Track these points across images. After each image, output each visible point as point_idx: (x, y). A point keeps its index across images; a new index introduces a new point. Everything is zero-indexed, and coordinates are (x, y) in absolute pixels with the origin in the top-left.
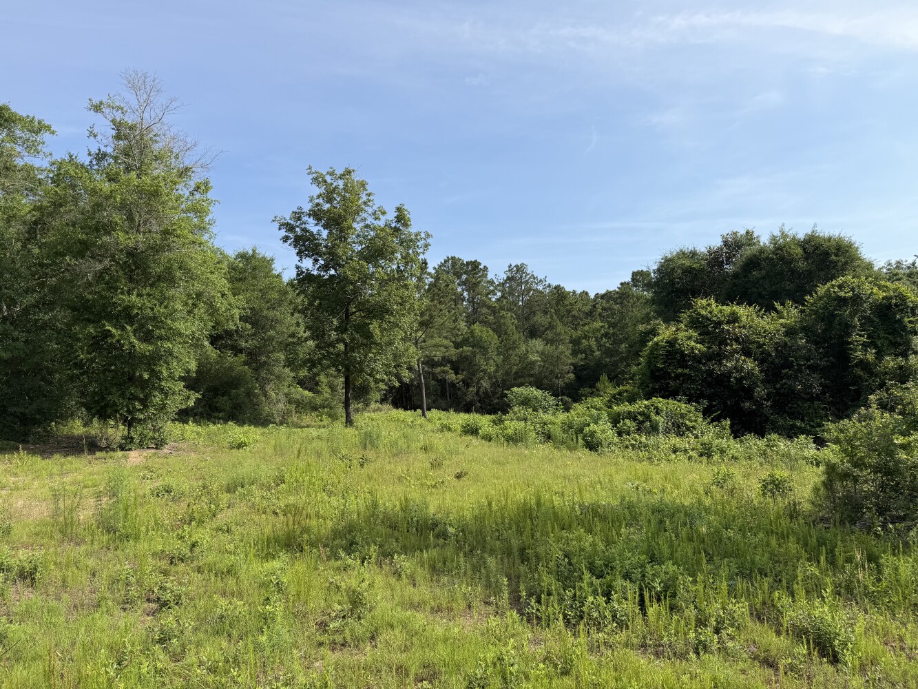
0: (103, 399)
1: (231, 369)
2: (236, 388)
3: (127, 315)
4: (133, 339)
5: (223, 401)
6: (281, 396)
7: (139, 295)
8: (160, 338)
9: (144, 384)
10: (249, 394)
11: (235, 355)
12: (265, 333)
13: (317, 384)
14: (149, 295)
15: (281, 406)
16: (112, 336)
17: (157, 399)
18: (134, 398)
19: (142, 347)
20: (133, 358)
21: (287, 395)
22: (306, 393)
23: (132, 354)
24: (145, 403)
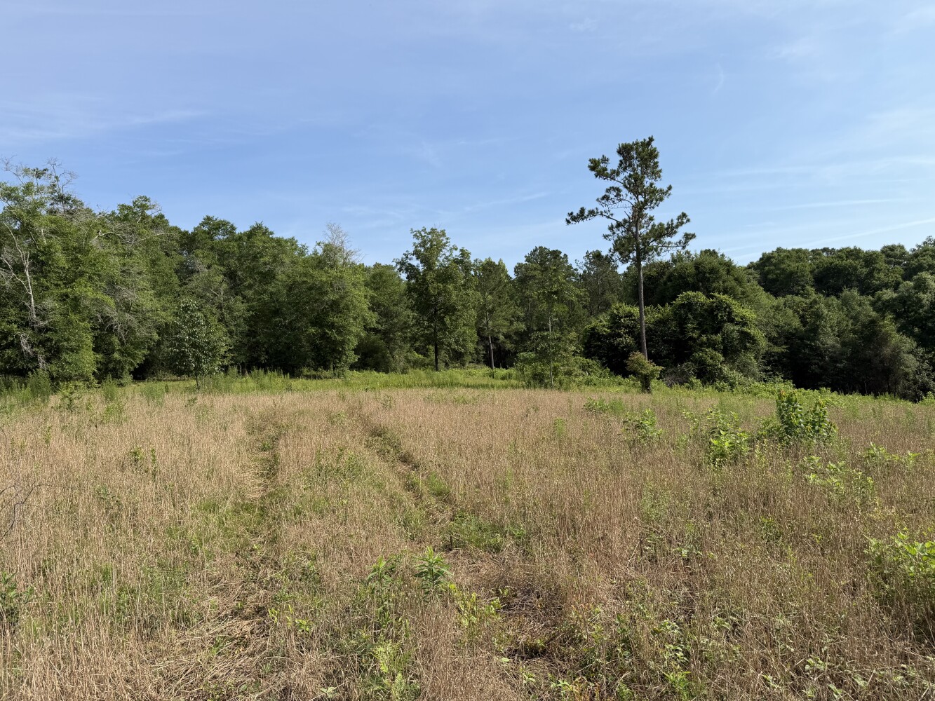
0: (324, 358)
1: (373, 342)
2: (377, 353)
3: (332, 326)
4: (335, 335)
5: (369, 360)
6: (402, 358)
7: (337, 317)
8: (345, 334)
9: (340, 352)
10: (383, 357)
11: (376, 334)
12: (392, 320)
13: (427, 351)
14: (340, 317)
15: (402, 363)
16: (328, 334)
17: (344, 358)
18: (336, 358)
19: (339, 338)
20: (335, 342)
21: (406, 357)
22: (420, 356)
23: (335, 341)
24: (339, 360)
